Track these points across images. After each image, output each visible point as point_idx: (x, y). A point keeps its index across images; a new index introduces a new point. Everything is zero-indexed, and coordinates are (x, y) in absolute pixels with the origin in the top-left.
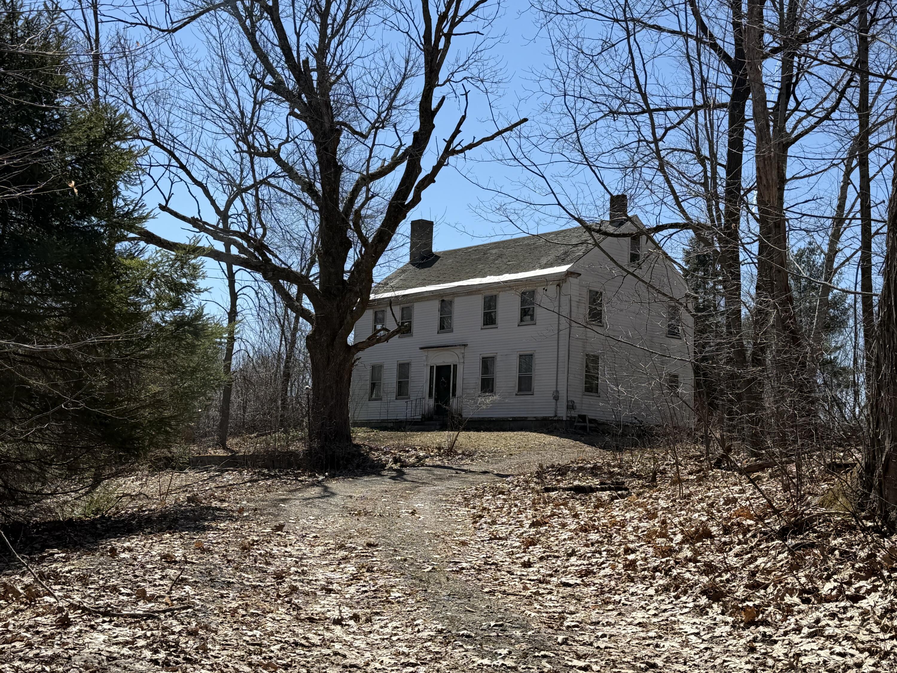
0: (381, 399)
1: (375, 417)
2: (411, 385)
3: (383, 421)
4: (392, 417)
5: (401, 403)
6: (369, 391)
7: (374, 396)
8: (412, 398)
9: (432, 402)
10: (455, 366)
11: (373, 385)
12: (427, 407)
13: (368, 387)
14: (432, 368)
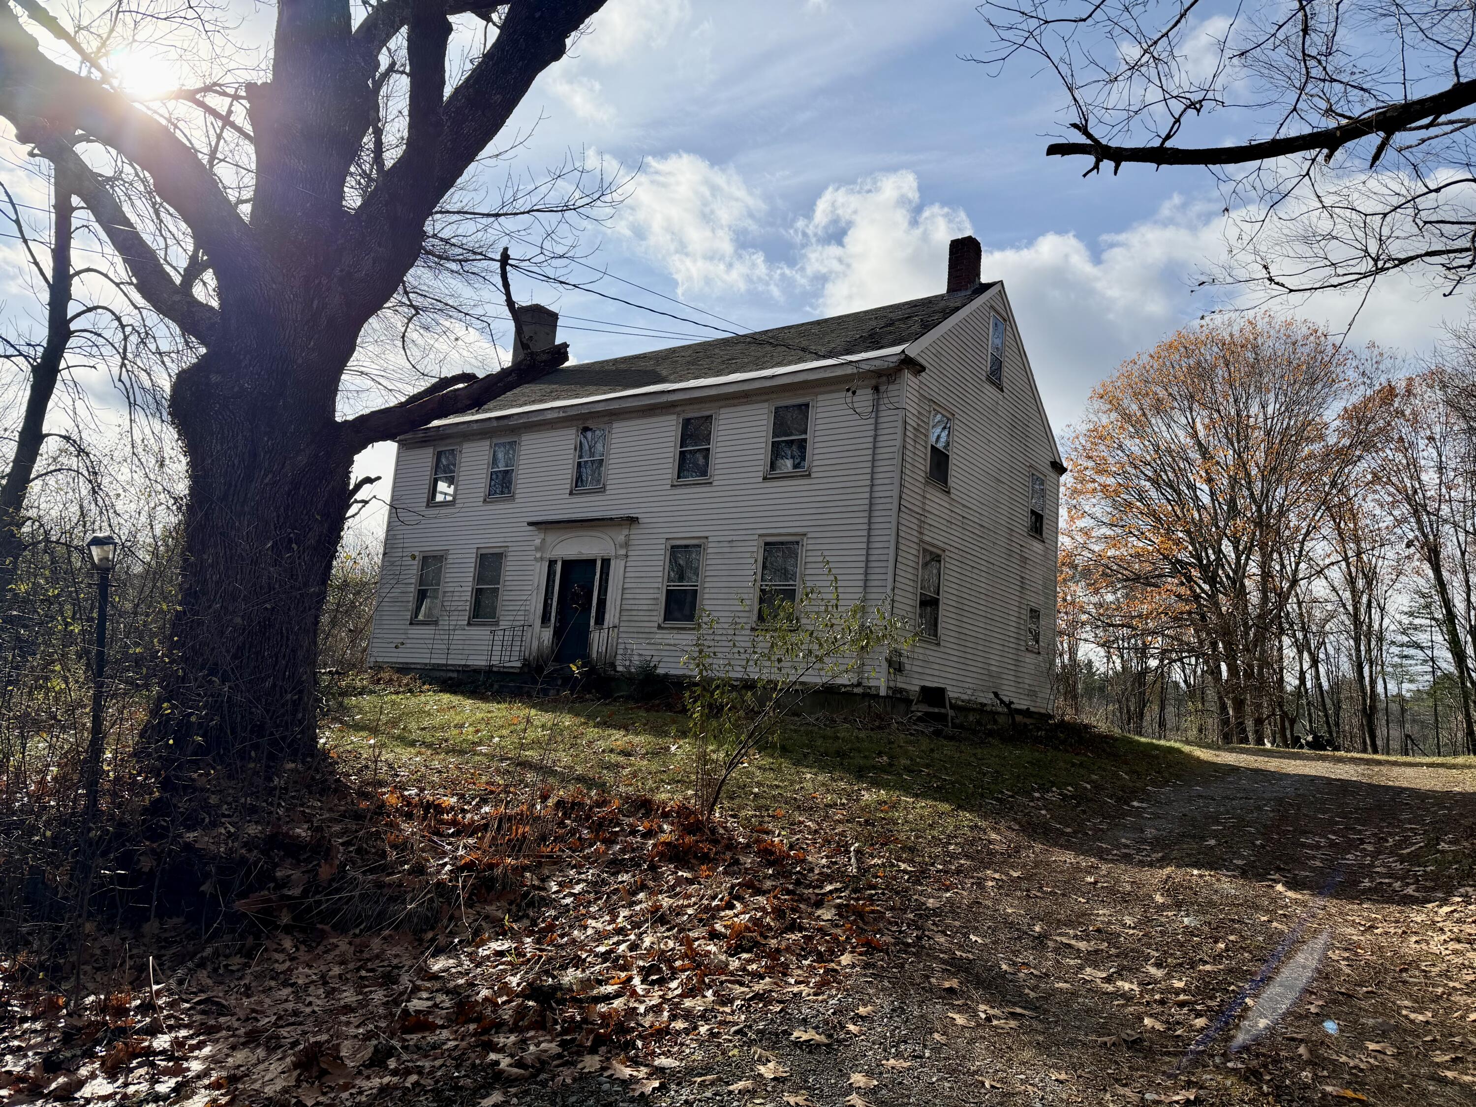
0: (436, 623)
1: (421, 657)
2: (503, 596)
3: (437, 668)
4: (456, 660)
5: (481, 633)
6: (411, 606)
7: (420, 617)
8: (503, 624)
9: (547, 635)
10: (606, 562)
11: (422, 595)
12: (535, 644)
13: (412, 597)
14: (552, 563)
